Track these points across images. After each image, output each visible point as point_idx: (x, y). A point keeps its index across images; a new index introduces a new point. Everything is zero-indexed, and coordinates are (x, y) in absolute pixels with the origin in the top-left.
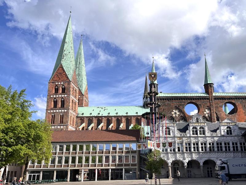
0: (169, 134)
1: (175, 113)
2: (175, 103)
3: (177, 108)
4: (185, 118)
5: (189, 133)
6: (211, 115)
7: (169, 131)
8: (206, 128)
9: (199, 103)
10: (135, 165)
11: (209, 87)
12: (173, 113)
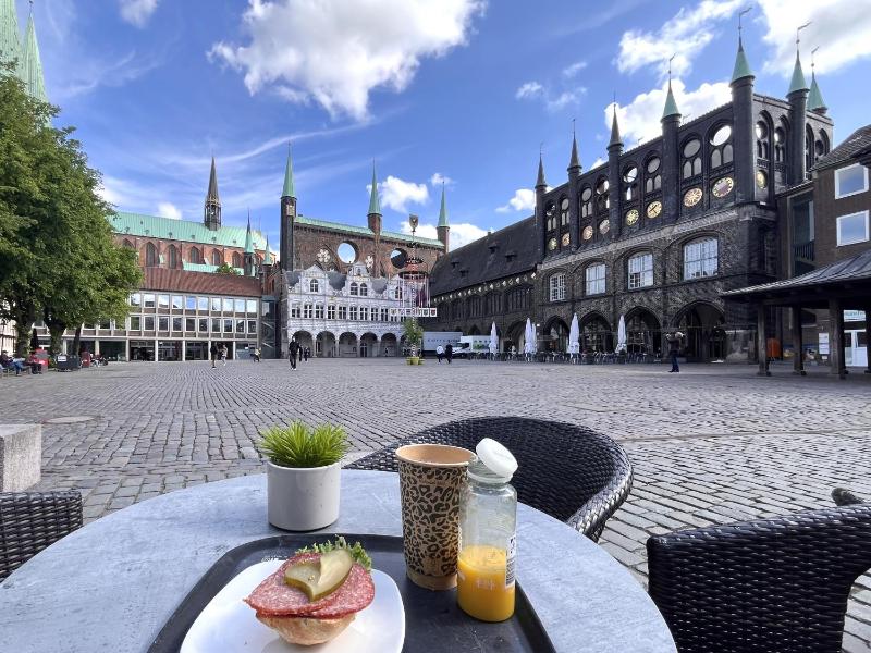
0: (316, 290)
1: (323, 257)
2: (323, 238)
3: (326, 248)
4: (336, 265)
5: (346, 290)
6: (374, 266)
7: (316, 286)
8: (369, 286)
9: (359, 243)
10: (255, 337)
11: (377, 221)
12: (319, 255)
